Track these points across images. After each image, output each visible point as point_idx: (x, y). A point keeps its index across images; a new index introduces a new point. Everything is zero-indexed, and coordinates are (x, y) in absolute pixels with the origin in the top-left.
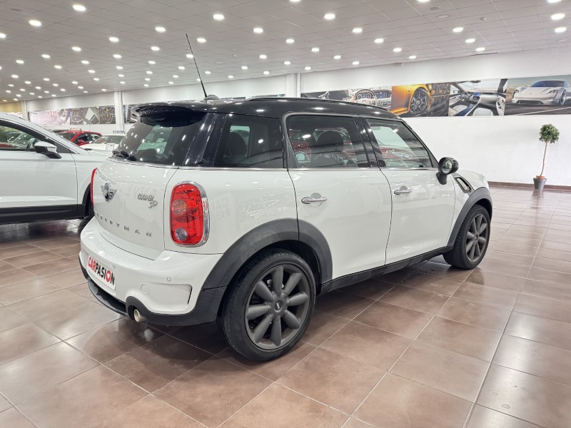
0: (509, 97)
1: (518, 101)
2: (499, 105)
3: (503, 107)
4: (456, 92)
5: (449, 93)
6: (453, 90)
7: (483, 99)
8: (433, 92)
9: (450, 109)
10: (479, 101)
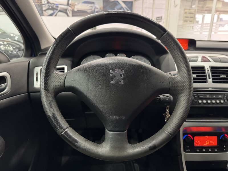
0: (73, 8)
1: (77, 10)
4: (46, 3)
5: (41, 2)
7: (61, 8)
9: (44, 12)
10: (59, 9)
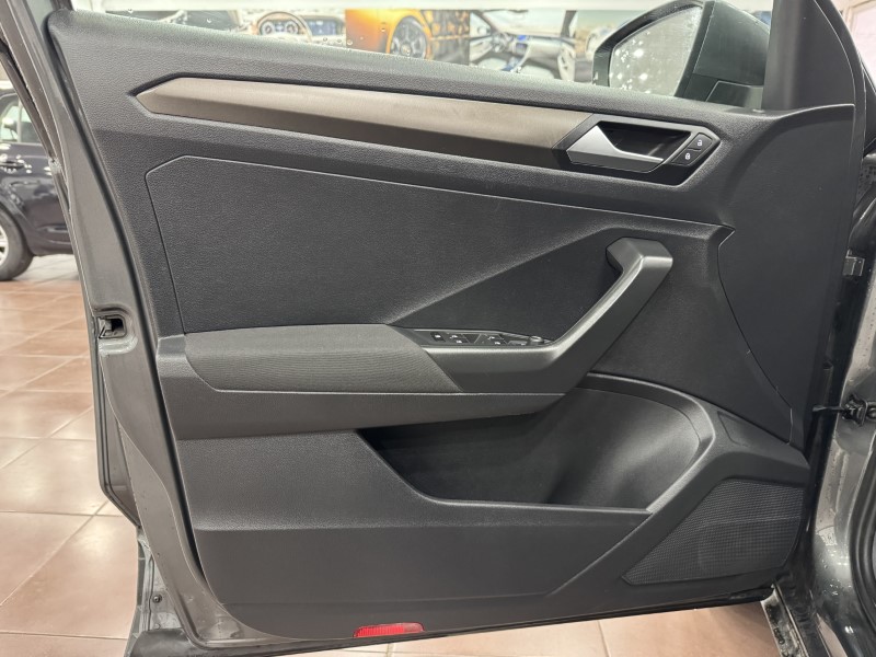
2: (564, 62)
3: (572, 67)
6: (477, 27)
8: (437, 28)
